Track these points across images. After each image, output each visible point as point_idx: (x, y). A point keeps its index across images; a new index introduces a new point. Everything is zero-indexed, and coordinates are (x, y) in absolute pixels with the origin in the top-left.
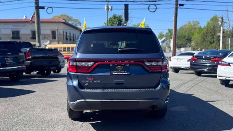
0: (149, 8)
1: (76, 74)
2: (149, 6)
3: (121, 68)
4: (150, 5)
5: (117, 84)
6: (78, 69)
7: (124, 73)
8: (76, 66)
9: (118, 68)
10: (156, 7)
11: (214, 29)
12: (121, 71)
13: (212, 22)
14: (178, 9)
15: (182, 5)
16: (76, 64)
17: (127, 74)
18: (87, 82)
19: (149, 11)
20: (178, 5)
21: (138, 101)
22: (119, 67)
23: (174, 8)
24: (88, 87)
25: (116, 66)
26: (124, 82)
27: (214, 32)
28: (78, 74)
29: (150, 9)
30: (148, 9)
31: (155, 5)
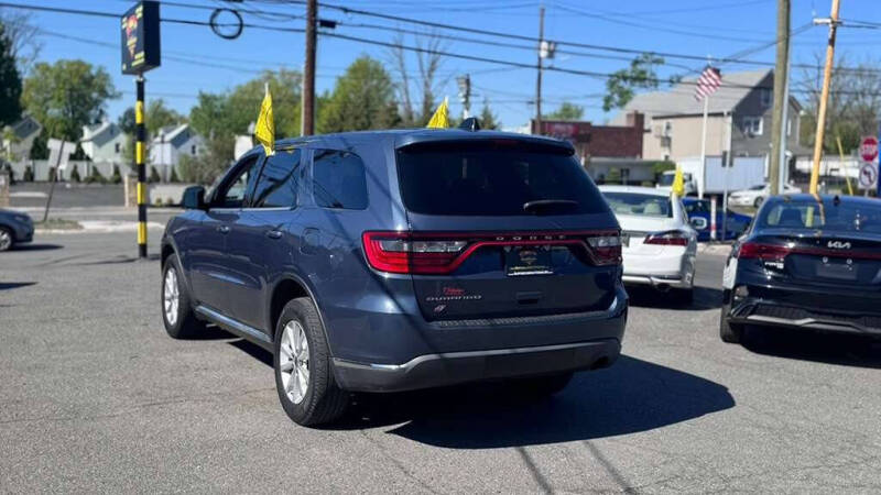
0: (214, 22)
1: (408, 277)
2: (214, 16)
3: (532, 256)
4: (219, 10)
5: (522, 302)
6: (414, 263)
7: (540, 270)
8: (411, 254)
9: (525, 257)
10: (241, 21)
11: (367, 106)
12: (533, 264)
13: (354, 82)
14: (318, 36)
15: (331, 24)
16: (411, 247)
17: (546, 272)
18: (442, 303)
19: (216, 32)
20: (318, 24)
21: (573, 348)
22: (527, 253)
23: (303, 31)
24: (443, 316)
25: (519, 251)
26: (540, 297)
27: (367, 117)
28: (416, 277)
29: (217, 25)
30: (212, 25)
31: (235, 12)
